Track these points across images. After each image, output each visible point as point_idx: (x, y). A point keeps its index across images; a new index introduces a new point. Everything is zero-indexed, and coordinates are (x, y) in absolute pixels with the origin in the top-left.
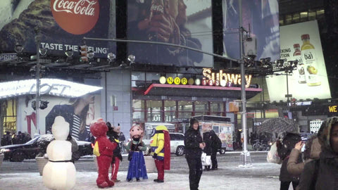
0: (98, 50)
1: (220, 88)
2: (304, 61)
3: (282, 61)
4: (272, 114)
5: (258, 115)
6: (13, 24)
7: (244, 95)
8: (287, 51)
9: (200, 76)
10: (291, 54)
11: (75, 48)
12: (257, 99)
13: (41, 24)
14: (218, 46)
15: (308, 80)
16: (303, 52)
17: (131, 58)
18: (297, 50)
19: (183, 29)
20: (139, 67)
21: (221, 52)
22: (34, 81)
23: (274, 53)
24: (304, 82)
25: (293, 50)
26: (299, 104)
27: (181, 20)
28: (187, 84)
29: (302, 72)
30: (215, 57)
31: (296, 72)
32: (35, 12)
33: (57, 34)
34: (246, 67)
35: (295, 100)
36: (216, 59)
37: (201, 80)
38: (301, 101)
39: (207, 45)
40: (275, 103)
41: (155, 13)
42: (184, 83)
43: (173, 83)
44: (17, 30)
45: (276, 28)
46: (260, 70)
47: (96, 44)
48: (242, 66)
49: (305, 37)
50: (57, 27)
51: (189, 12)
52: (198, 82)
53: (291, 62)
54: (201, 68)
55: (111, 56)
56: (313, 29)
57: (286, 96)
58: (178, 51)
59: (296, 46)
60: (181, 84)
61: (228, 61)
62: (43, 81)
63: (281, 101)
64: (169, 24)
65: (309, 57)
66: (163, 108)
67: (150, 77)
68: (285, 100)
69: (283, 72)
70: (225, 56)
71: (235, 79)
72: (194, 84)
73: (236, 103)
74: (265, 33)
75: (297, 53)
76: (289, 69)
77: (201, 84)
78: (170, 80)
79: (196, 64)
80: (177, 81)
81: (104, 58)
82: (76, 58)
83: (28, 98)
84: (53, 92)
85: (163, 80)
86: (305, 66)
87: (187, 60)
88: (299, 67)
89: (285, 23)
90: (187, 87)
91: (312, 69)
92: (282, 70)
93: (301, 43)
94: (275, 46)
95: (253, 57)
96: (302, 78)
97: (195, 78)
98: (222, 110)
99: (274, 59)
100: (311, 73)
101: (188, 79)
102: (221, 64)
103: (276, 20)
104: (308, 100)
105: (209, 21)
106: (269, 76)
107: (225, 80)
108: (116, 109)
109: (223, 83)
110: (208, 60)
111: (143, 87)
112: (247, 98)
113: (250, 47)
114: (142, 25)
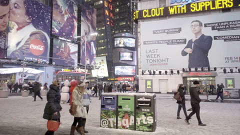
0: (44, 60)
1: (79, 73)
3: (96, 66)
4: (93, 80)
6: (16, 51)
8: (97, 64)
9: (74, 69)
11: (36, 59)
12: (89, 76)
13: (25, 52)
14: (79, 61)
17: (54, 63)
19: (69, 56)
20: (56, 65)
21: (80, 63)
22: (22, 68)
27: (69, 54)
32: (24, 48)
33: (31, 55)
35: (99, 77)
36: (78, 65)
38: (101, 77)
39: (76, 61)
41: (62, 51)
44: (17, 53)
45: (95, 57)
46: (90, 68)
47: (43, 59)
48: (85, 67)
49: (102, 60)
50: (31, 53)
51: (71, 52)
54: (74, 67)
55: (48, 62)
56: (104, 58)
58: (68, 62)
62: (25, 68)
64: (66, 54)
65: (103, 66)
66: (62, 78)
67: (59, 69)
68: (97, 76)
69: (96, 69)
70: (81, 64)
71: (83, 70)
72: (72, 71)
73: (83, 77)
74: (91, 59)
75: (100, 64)
76: (98, 69)
77: (74, 71)
78: (65, 70)
80: (67, 70)
81: (45, 63)
82: (37, 62)
83: (20, 73)
84: (28, 72)
85: (63, 70)
87: (70, 65)
89: (97, 56)
90: (70, 72)
95: (88, 65)
96: (101, 71)
99: (94, 66)
101: (70, 70)
102: (80, 66)
103: (95, 55)
104: (103, 77)
105: (77, 54)
106: (93, 70)
107: (80, 70)
108: (48, 77)
109: (80, 71)
110: (76, 65)
111: (57, 71)
112: (86, 76)
113: (88, 62)
114: (57, 54)
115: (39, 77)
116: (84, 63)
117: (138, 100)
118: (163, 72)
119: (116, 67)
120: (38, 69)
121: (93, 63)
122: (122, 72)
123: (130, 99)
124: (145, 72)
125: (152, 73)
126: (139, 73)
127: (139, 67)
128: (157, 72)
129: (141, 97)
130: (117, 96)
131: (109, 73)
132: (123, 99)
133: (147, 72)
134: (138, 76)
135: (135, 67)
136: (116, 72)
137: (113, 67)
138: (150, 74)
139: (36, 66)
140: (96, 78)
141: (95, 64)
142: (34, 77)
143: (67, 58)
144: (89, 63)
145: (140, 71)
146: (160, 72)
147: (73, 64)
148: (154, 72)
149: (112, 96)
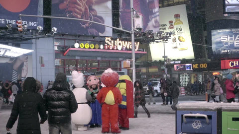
0: (31, 24)
1: (117, 51)
2: (176, 32)
3: (160, 33)
4: (152, 70)
5: (144, 70)
7: (134, 56)
8: (164, 25)
9: (103, 43)
10: (167, 27)
11: (13, 22)
12: (143, 59)
14: (115, 23)
15: (178, 46)
16: (175, 27)
17: (54, 30)
18: (171, 25)
19: (91, 10)
20: (60, 36)
21: (118, 26)
23: (155, 27)
24: (176, 48)
25: (168, 25)
26: (172, 62)
27: (90, 4)
28: (94, 48)
29: (174, 40)
30: (113, 29)
31: (170, 40)
34: (135, 36)
35: (169, 60)
37: (104, 46)
38: (174, 60)
39: (108, 21)
40: (156, 61)
42: (92, 48)
43: (84, 48)
45: (157, 9)
46: (145, 39)
47: (28, 19)
48: (133, 35)
49: (177, 16)
52: (102, 47)
53: (167, 33)
54: (104, 37)
55: (41, 28)
56: (182, 10)
57: (164, 57)
58: (87, 25)
59: (171, 22)
60: (89, 48)
61: (123, 32)
63: (160, 61)
64: (82, 6)
65: (179, 30)
66: (76, 66)
67: (67, 43)
68: (163, 59)
69: (161, 40)
70: (121, 29)
71: (127, 45)
72: (99, 48)
73: (128, 61)
74: (148, 13)
75: (171, 27)
76: (165, 39)
77: (104, 49)
78: (82, 45)
79: (100, 34)
80: (87, 46)
81: (35, 29)
82: (15, 29)
85: (77, 45)
86: (177, 37)
87: (94, 31)
88: (172, 37)
89: (163, 6)
90: (94, 50)
91: (181, 38)
92: (160, 39)
93: (174, 20)
94: (156, 22)
95: (140, 29)
96: (175, 45)
97: (100, 44)
98: (119, 67)
100: (180, 41)
101: (95, 45)
102: (119, 35)
103: (156, 4)
104: (178, 60)
106: (152, 43)
107: (120, 45)
108: (43, 65)
109: (120, 48)
110: (109, 32)
111: (63, 50)
112: (136, 59)
113: (138, 22)
114: (61, 7)
115: (22, 65)
116: (128, 25)
120: (18, 45)
121: (152, 23)
122: (232, 46)
130: (219, 111)
131: (197, 49)
132: (234, 119)
136: (214, 47)
137: (205, 33)
139: (13, 39)
140: (160, 63)
141: (157, 25)
142: (11, 65)
143: (85, 14)
144: (141, 26)
147: (102, 29)
149: (205, 110)
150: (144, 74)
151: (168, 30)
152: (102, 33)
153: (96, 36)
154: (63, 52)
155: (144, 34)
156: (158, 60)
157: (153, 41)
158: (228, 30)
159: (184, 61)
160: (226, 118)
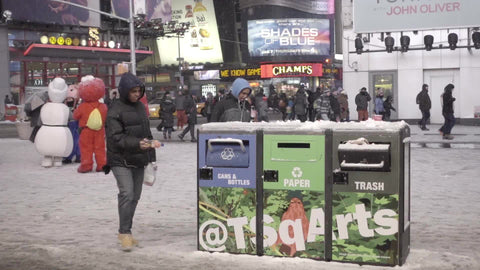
1: (108, 50)
2: (196, 23)
3: (173, 23)
4: (162, 79)
5: (149, 79)
7: (133, 57)
8: (178, 12)
9: (87, 36)
10: (183, 15)
12: (147, 62)
14: (105, 3)
15: (200, 44)
16: (195, 14)
17: (8, 14)
18: (189, 12)
21: (109, 10)
23: (165, 14)
24: (196, 46)
25: (185, 12)
26: (191, 68)
28: (72, 45)
29: (194, 35)
30: (102, 16)
31: (188, 35)
34: (135, 27)
35: (186, 64)
36: (104, 18)
37: (88, 41)
38: (193, 64)
39: (94, 3)
40: (166, 67)
42: (69, 44)
43: (57, 44)
46: (150, 32)
48: (132, 26)
52: (84, 43)
53: (183, 24)
54: (87, 28)
57: (178, 59)
58: (60, 8)
59: (188, 7)
60: (65, 44)
61: (117, 20)
63: (173, 65)
65: (201, 19)
66: (45, 71)
68: (177, 63)
69: (175, 34)
70: (113, 15)
71: (123, 40)
72: (80, 45)
73: (124, 65)
75: (189, 15)
76: (181, 32)
77: (88, 45)
78: (53, 40)
79: (81, 23)
80: (61, 41)
85: (44, 40)
86: (197, 29)
87: (70, 19)
88: (191, 30)
90: (72, 47)
91: (204, 33)
92: (174, 32)
93: (193, 4)
94: (167, 6)
95: (142, 16)
96: (194, 41)
97: (80, 38)
98: (111, 73)
99: (165, 20)
100: (203, 36)
101: (73, 39)
102: (110, 24)
104: (200, 64)
106: (160, 38)
107: (113, 41)
110: (95, 19)
111: (22, 46)
112: (137, 61)
113: (140, 6)
117: (342, 147)
118: (441, 37)
119: (251, 24)
121: (159, 9)
122: (276, 45)
123: (307, 146)
124: (367, 41)
125: (397, 44)
126: (345, 43)
127: (345, 21)
128: (416, 40)
129: (353, 135)
130: (260, 135)
132: (281, 145)
133: (376, 42)
134: (338, 57)
135: (326, 23)
136: (251, 45)
137: (238, 25)
138: (390, 47)
140: (172, 69)
141: (168, 12)
144: (144, 12)
145: (349, 37)
146: (429, 42)
147: (85, 15)
148: (405, 41)
149: (240, 133)
150: (149, 85)
151: (184, 20)
152: (85, 21)
153: (76, 26)
154: (22, 50)
155: (149, 25)
156: (170, 64)
157: (163, 35)
158: (271, 22)
159: (208, 66)
160: (270, 143)
